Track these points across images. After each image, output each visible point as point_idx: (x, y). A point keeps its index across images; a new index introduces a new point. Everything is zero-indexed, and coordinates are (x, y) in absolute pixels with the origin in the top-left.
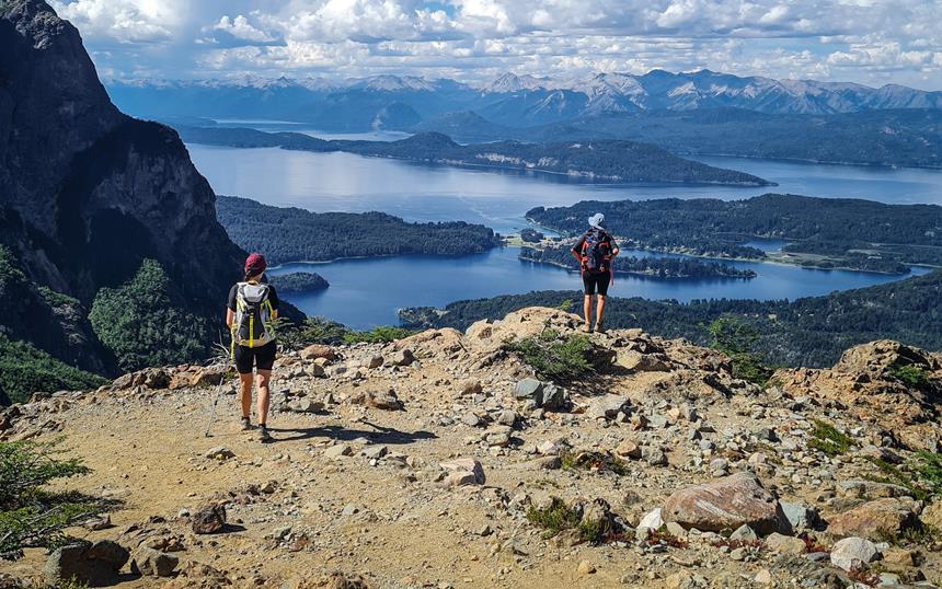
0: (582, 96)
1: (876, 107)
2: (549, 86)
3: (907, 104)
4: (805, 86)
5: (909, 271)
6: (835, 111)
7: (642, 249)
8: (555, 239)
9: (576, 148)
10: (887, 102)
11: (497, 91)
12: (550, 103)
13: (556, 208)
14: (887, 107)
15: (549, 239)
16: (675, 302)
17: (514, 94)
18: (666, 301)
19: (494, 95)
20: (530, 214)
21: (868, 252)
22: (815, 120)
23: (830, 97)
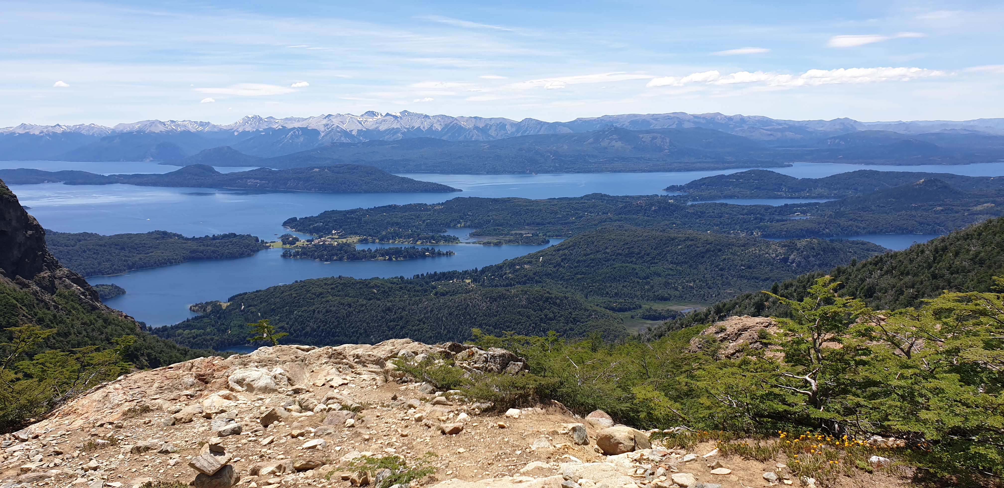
0: (316, 132)
1: (519, 135)
2: (290, 126)
3: (538, 131)
4: (474, 120)
5: (548, 242)
6: (494, 138)
7: (373, 242)
8: (308, 241)
9: (316, 172)
10: (526, 131)
11: (247, 130)
12: (291, 138)
13: (306, 218)
14: (526, 134)
15: (303, 241)
16: (402, 278)
17: (262, 132)
18: (396, 278)
19: (244, 133)
20: (285, 224)
21: (523, 232)
22: (482, 144)
23: (490, 128)
